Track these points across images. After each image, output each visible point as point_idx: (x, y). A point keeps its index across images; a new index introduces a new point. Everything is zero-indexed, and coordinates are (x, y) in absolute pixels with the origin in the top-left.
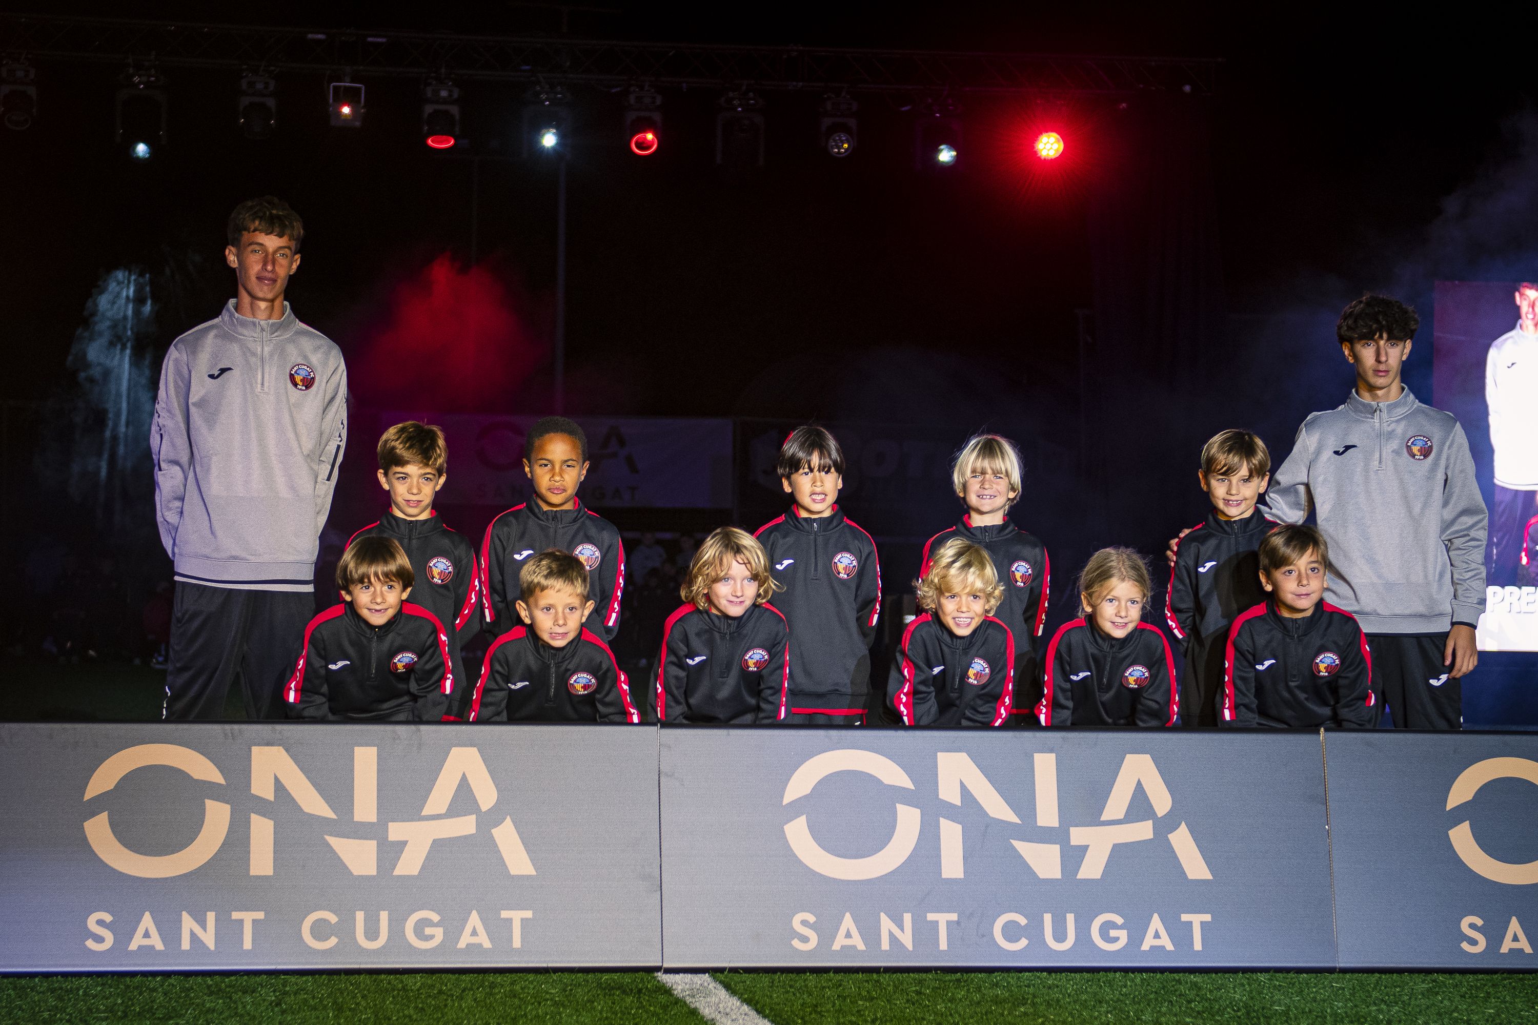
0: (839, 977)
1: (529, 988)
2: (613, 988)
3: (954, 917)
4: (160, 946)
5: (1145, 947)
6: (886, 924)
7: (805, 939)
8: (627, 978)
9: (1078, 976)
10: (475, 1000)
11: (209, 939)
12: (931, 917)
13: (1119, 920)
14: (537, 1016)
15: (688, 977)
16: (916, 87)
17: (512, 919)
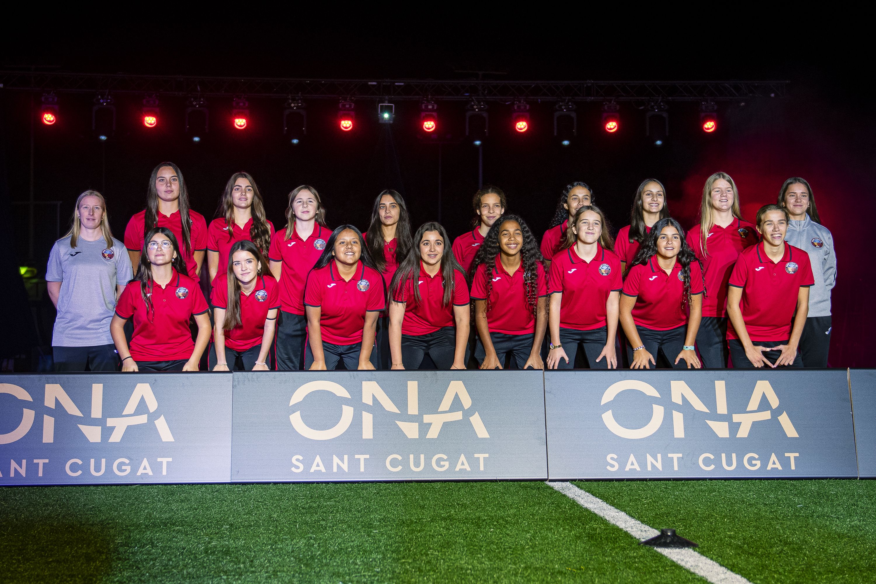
0: (628, 483)
1: (489, 487)
2: (526, 487)
3: (680, 455)
4: (324, 470)
5: (769, 468)
6: (650, 459)
7: (613, 466)
8: (533, 484)
9: (738, 481)
10: (465, 492)
11: (345, 467)
12: (670, 455)
13: (756, 456)
14: (494, 497)
15: (560, 483)
16: (646, 98)
17: (479, 458)
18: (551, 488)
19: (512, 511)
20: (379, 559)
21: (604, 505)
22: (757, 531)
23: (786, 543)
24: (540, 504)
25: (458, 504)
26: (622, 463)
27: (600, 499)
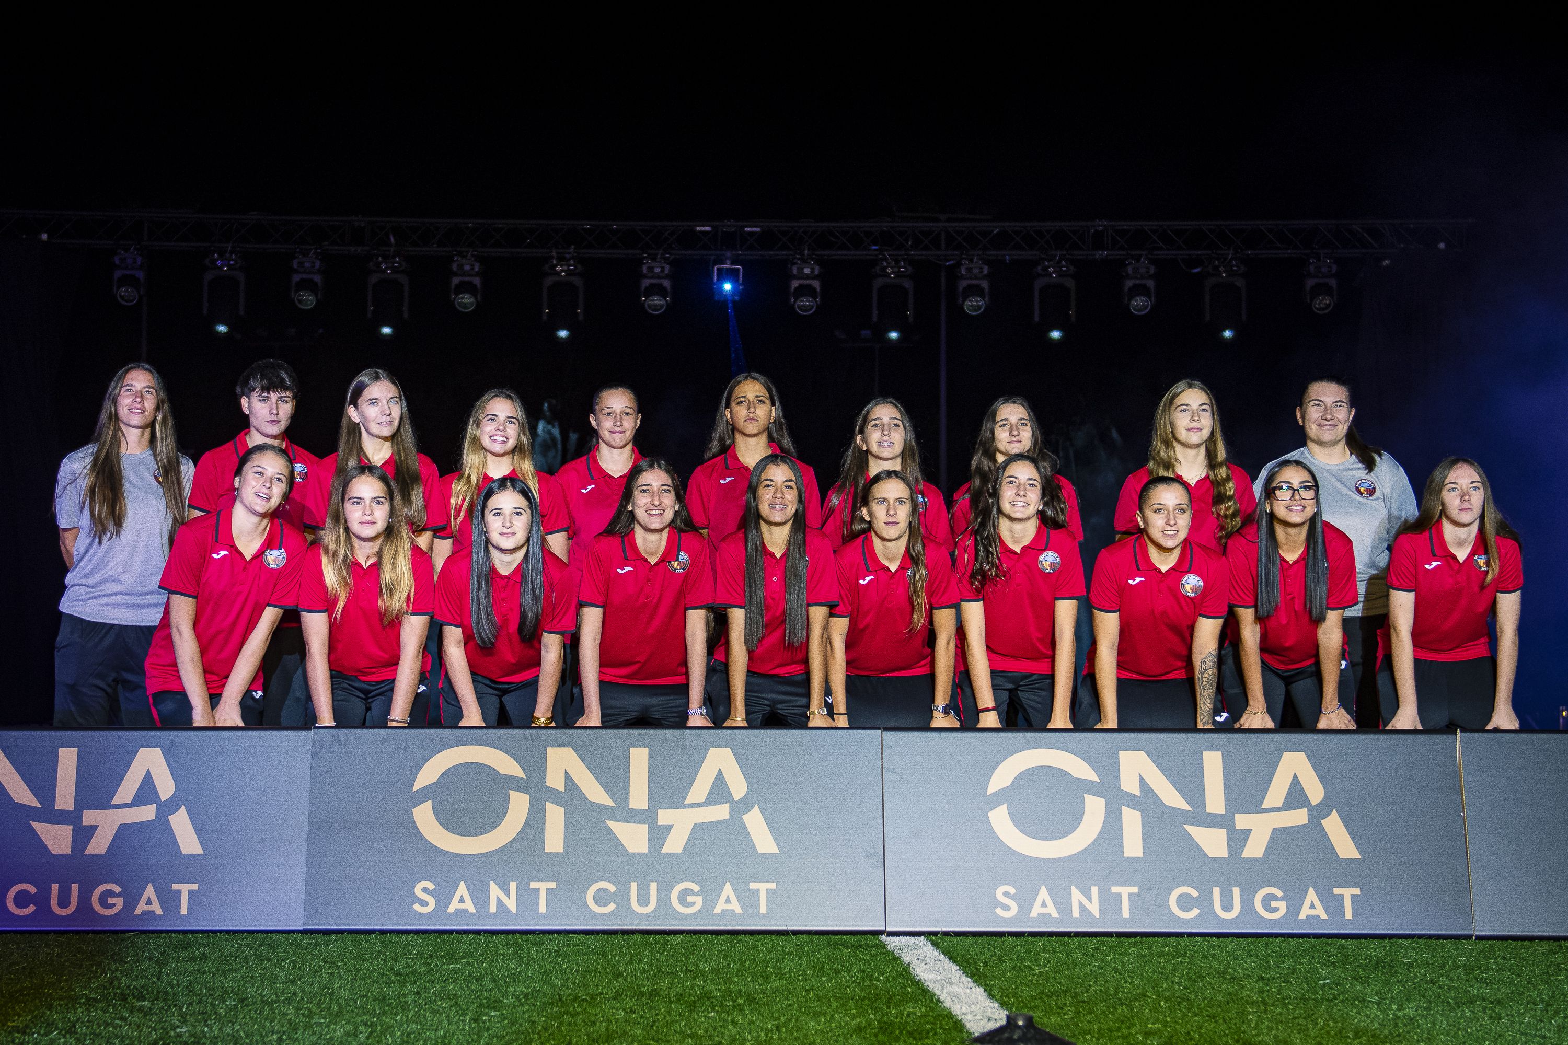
3: (1135, 890)
4: (472, 909)
5: (1302, 915)
6: (1077, 895)
7: (1007, 906)
9: (1242, 942)
11: (511, 904)
12: (1115, 890)
13: (1279, 894)
15: (906, 939)
16: (1205, 252)
17: (759, 890)
18: (890, 954)
26: (1025, 901)
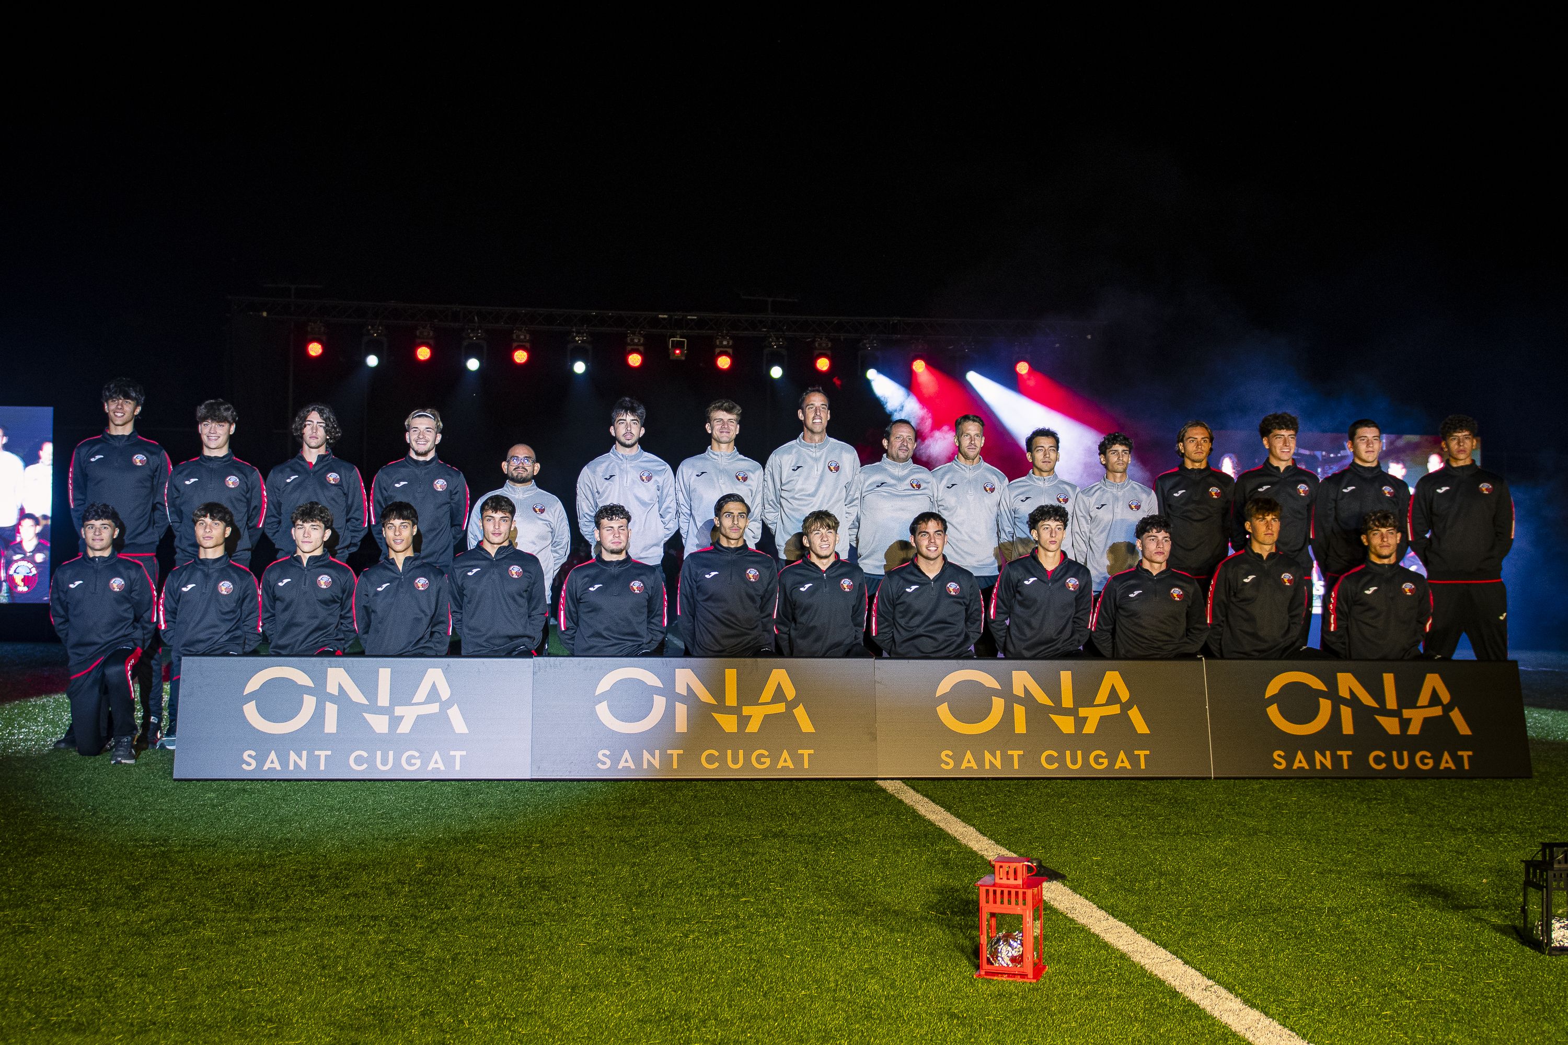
0: (967, 783)
1: (816, 789)
2: (856, 789)
3: (1021, 752)
7: (947, 764)
8: (862, 784)
9: (1085, 782)
13: (1104, 754)
17: (804, 754)
18: (884, 791)
19: (849, 824)
20: (717, 896)
21: (947, 815)
22: (1125, 856)
23: (1162, 874)
24: (877, 813)
25: (788, 814)
26: (958, 760)
27: (942, 807)
